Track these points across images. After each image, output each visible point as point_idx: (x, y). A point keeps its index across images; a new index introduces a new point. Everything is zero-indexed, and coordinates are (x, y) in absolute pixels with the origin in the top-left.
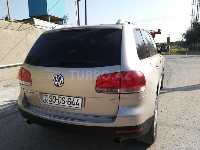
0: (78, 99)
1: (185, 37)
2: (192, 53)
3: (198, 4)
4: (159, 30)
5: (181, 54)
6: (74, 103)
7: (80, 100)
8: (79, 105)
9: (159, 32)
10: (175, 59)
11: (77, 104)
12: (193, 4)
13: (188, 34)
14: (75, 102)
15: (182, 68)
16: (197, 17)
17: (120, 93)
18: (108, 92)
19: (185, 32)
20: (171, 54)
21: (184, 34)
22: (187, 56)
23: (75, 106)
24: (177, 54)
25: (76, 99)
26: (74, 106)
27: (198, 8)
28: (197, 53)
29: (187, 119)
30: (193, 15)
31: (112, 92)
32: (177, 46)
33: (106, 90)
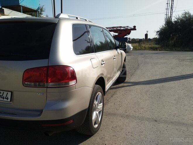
0: (7, 93)
1: (159, 35)
2: (163, 49)
3: (172, 4)
4: (135, 27)
5: (154, 50)
6: (4, 97)
7: (9, 94)
8: (8, 99)
9: (134, 28)
10: (145, 55)
11: (7, 98)
12: (168, 4)
13: (162, 32)
14: (5, 95)
15: (149, 63)
16: (170, 16)
17: (47, 87)
18: (35, 86)
19: (159, 30)
20: (144, 50)
21: (158, 32)
22: (158, 52)
23: (5, 100)
24: (150, 50)
25: (5, 93)
26: (3, 100)
27: (172, 7)
28: (168, 49)
29: (135, 111)
30: (167, 14)
31: (40, 86)
32: (154, 42)
33: (33, 84)
